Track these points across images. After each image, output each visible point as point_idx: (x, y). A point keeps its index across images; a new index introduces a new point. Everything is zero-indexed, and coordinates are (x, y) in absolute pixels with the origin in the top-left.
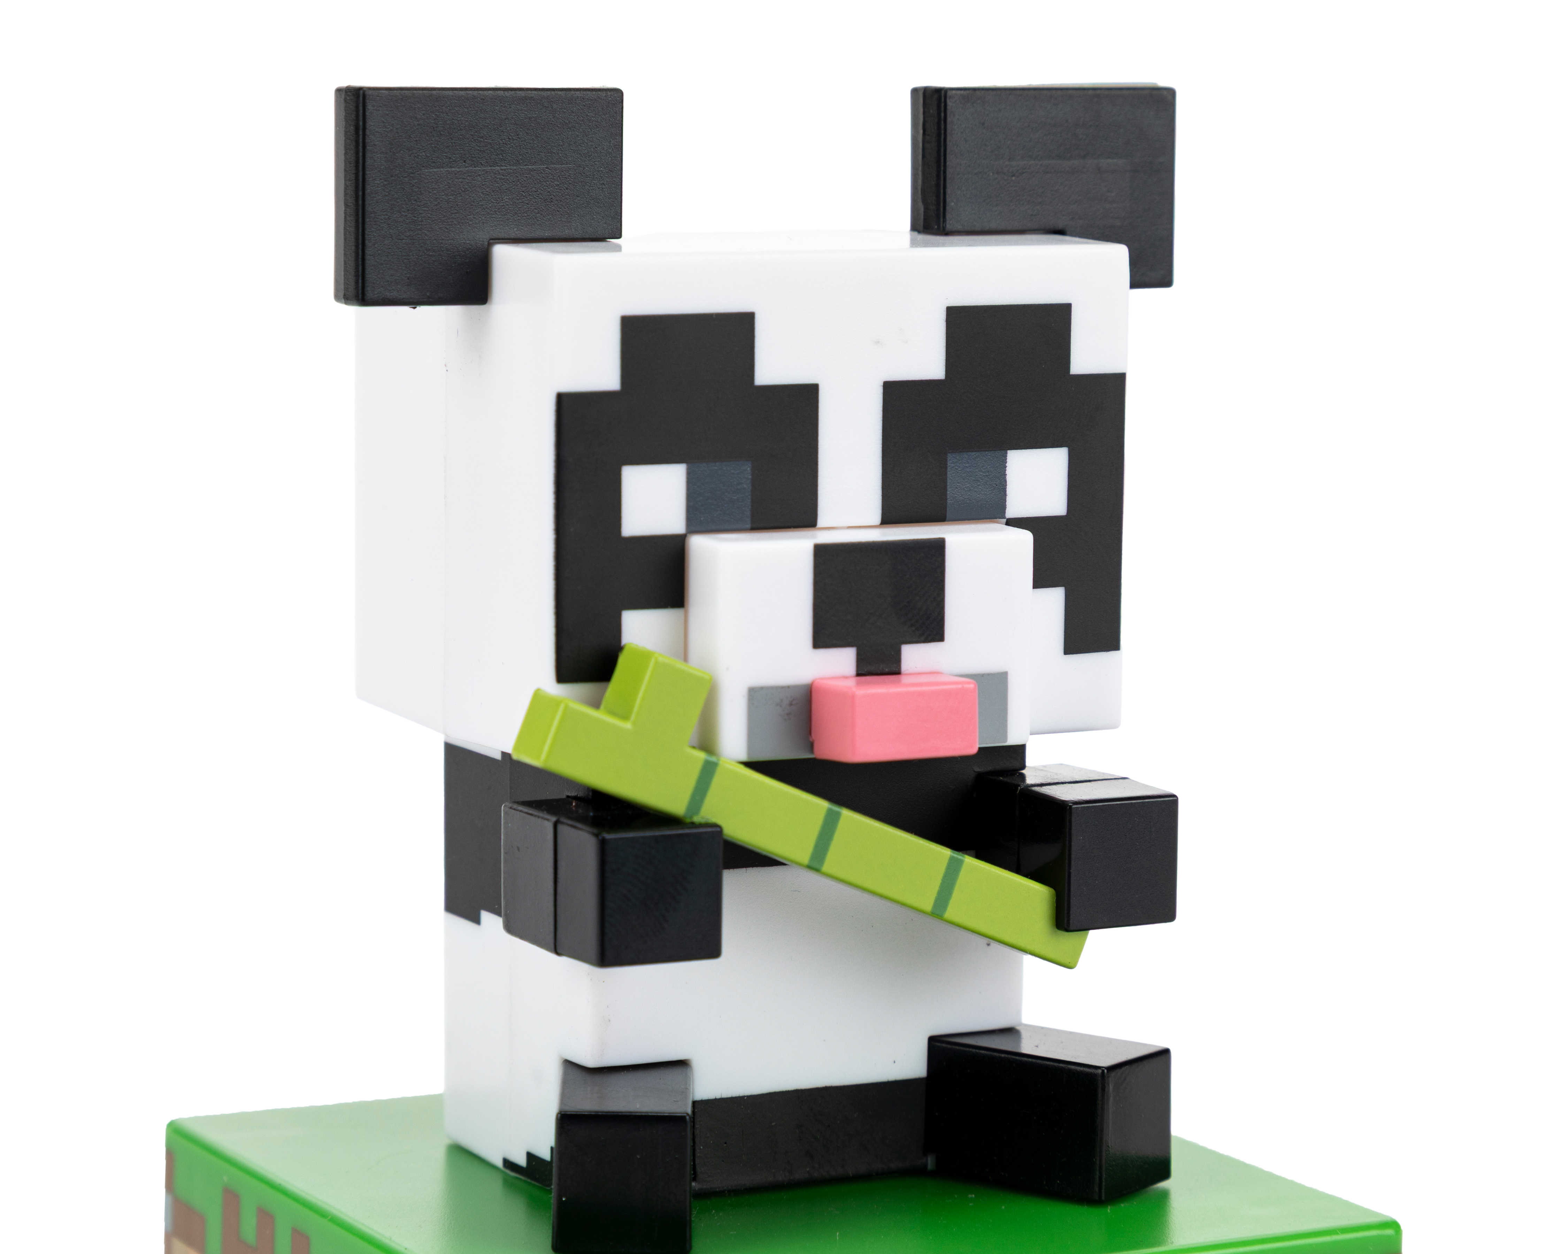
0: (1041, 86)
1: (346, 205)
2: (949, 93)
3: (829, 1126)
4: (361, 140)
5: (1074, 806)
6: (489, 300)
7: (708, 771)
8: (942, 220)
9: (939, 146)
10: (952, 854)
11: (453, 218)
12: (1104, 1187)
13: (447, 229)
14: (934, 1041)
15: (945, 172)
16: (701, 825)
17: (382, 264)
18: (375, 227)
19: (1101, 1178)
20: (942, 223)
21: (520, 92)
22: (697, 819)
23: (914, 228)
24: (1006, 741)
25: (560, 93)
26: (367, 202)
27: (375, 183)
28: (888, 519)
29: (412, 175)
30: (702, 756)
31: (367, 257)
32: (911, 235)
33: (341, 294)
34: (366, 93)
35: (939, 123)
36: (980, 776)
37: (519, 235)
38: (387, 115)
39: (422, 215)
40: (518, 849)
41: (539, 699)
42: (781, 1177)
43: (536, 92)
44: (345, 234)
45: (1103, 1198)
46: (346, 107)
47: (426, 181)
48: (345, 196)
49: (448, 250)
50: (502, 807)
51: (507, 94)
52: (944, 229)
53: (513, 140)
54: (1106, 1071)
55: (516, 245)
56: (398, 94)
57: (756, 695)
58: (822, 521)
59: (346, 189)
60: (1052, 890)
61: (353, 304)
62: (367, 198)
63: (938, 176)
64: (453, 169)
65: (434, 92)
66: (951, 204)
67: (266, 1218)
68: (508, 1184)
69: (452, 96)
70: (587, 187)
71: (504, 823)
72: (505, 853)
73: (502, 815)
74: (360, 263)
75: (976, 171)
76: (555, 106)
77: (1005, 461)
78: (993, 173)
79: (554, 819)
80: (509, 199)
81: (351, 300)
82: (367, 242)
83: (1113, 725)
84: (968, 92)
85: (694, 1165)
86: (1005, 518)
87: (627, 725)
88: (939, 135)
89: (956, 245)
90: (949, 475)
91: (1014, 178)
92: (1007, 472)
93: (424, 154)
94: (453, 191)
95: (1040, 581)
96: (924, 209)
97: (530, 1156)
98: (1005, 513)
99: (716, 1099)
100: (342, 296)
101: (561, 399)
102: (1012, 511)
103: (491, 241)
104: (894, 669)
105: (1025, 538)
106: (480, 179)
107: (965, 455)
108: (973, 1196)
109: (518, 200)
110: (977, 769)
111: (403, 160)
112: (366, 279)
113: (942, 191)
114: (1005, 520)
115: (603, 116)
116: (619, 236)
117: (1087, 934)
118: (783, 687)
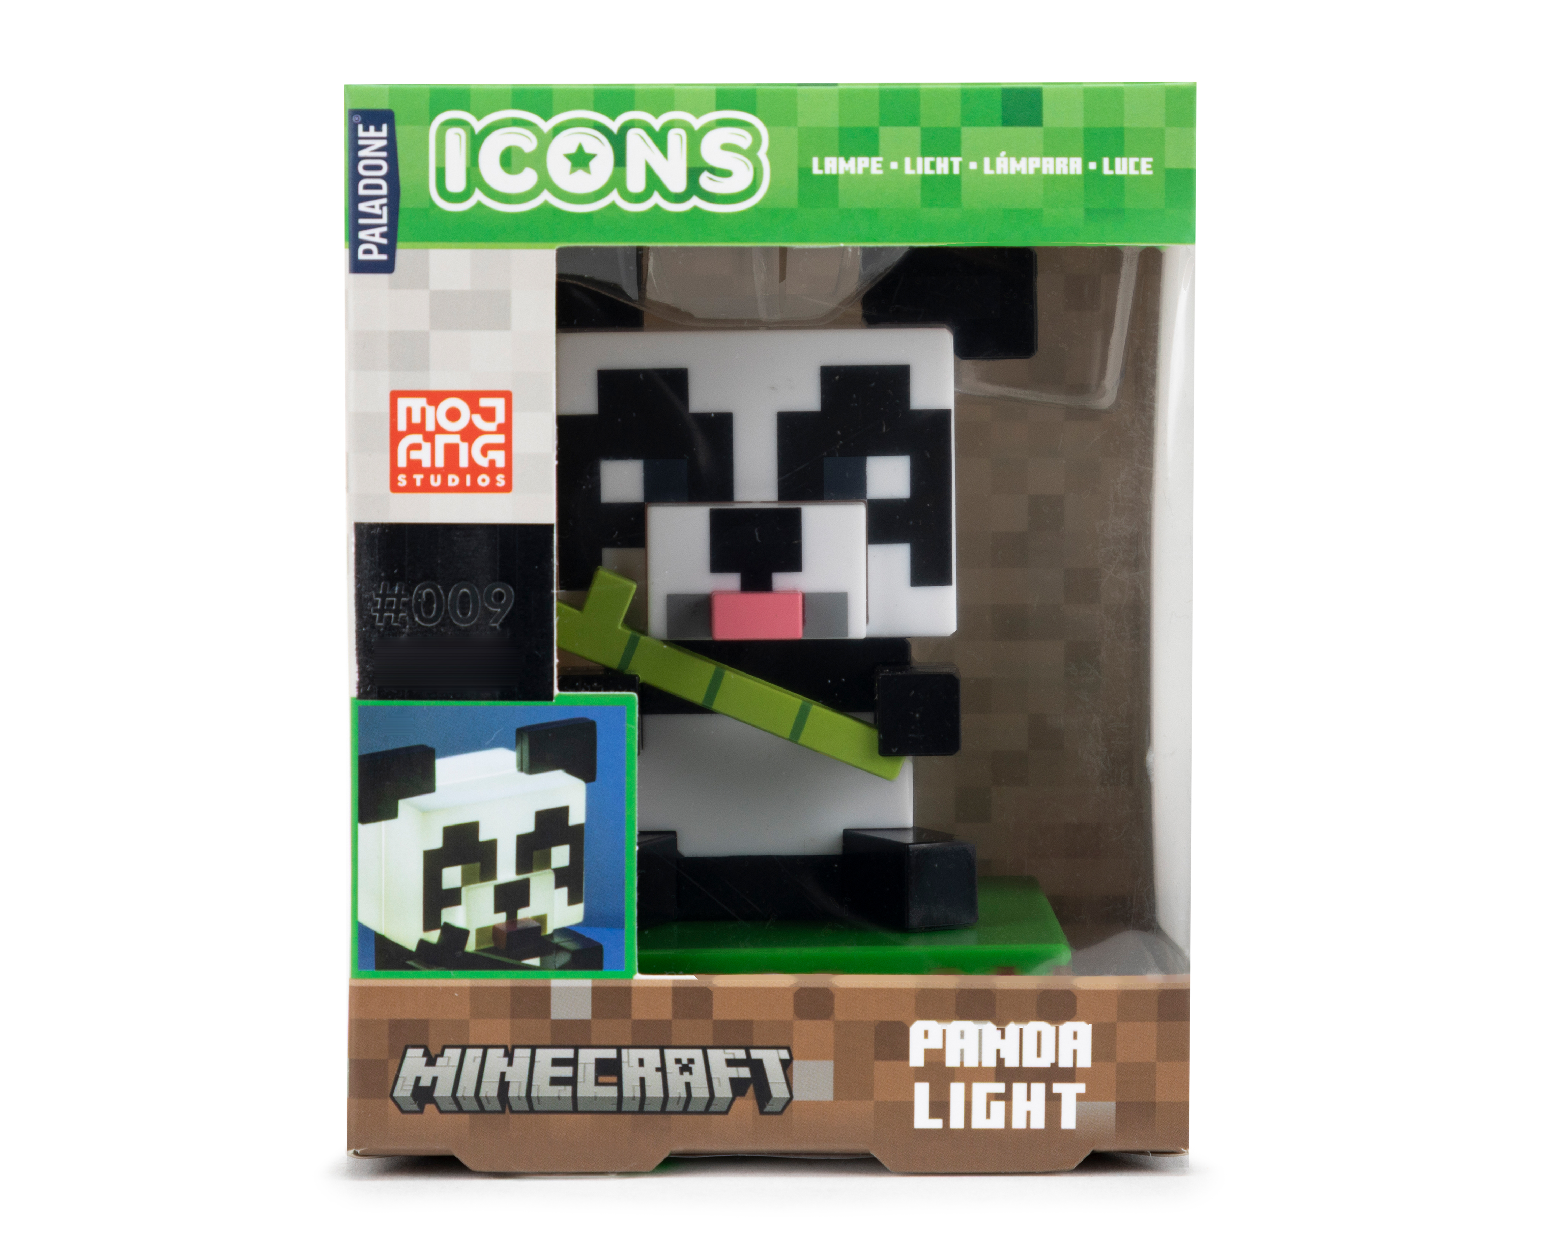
7: (634, 642)
10: (804, 700)
14: (846, 831)
22: (626, 672)
24: (847, 636)
28: (784, 496)
30: (630, 632)
45: (914, 927)
57: (670, 598)
58: (735, 497)
77: (865, 463)
86: (866, 498)
87: (580, 612)
90: (825, 469)
92: (867, 470)
98: (866, 496)
101: (562, 418)
102: (870, 495)
104: (768, 587)
105: (863, 510)
107: (837, 459)
114: (866, 500)
118: (690, 595)
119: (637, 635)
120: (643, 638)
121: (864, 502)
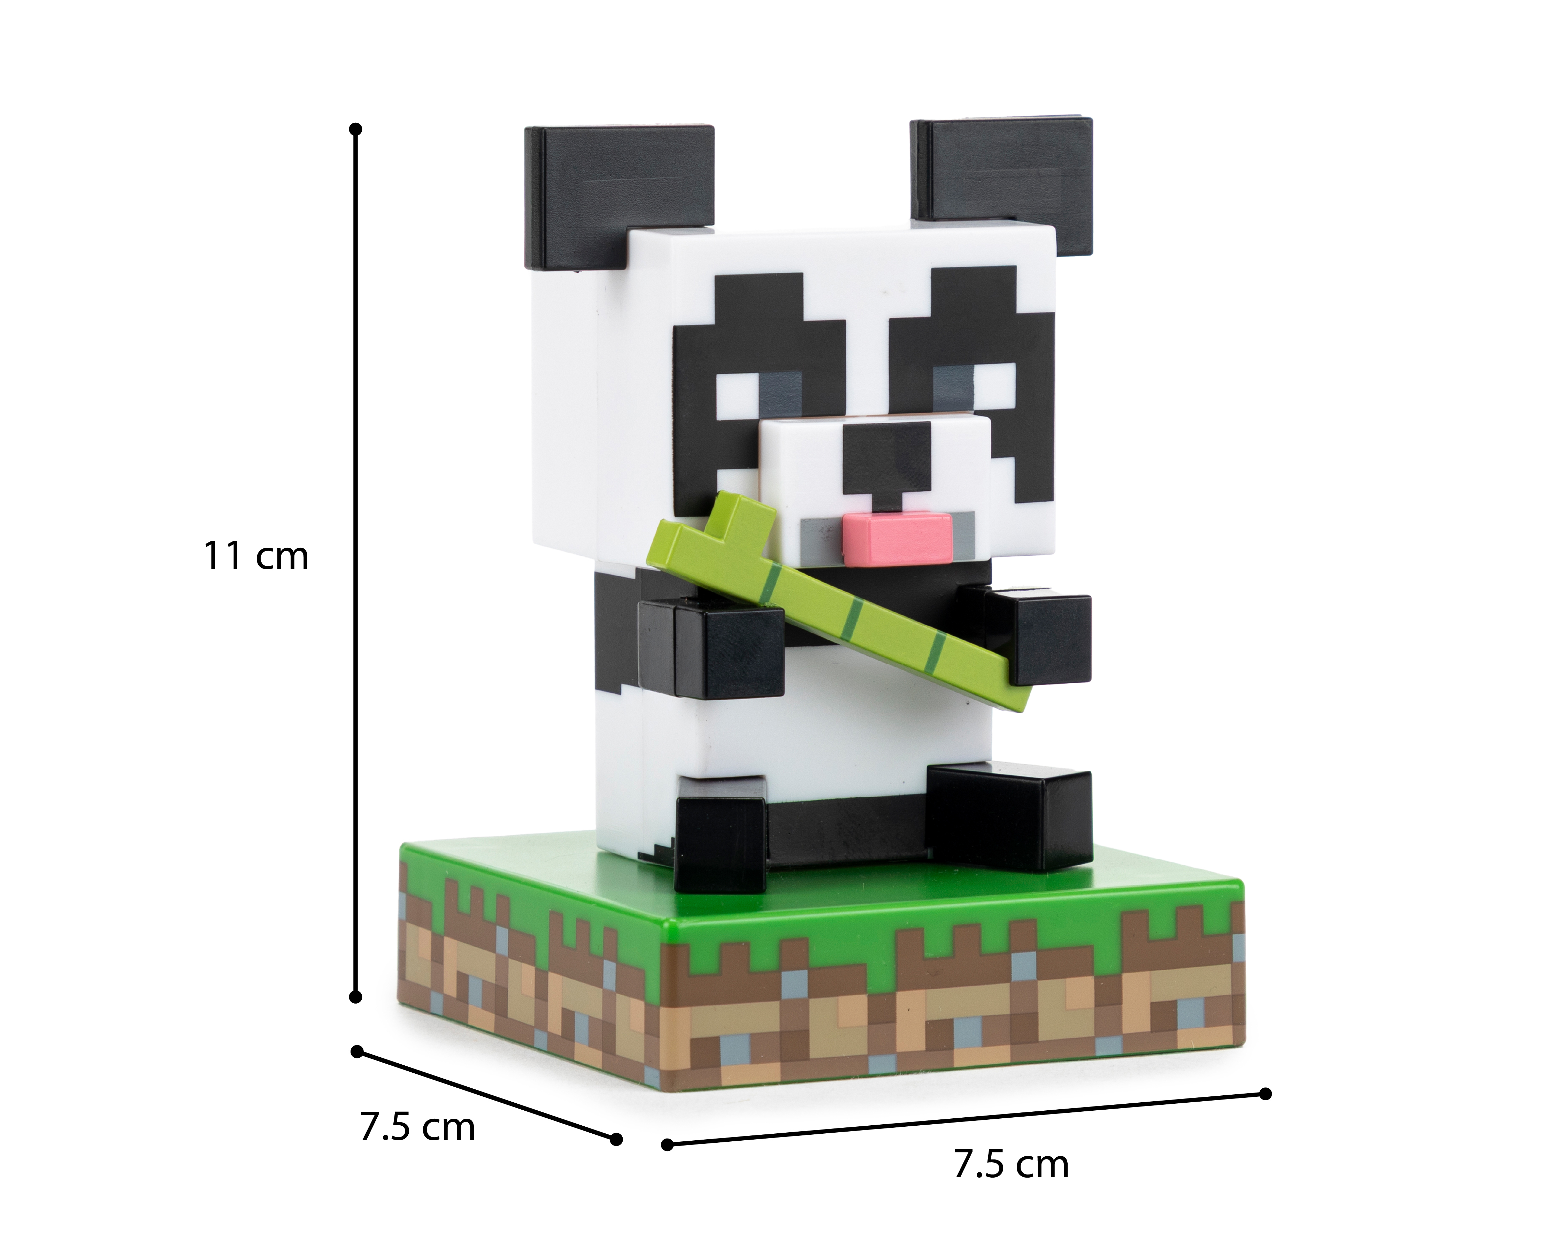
0: (998, 119)
1: (533, 205)
2: (935, 125)
3: (859, 825)
4: (543, 162)
5: (1019, 602)
6: (627, 266)
7: (775, 573)
8: (931, 210)
9: (928, 160)
10: (938, 632)
11: (603, 213)
12: (1044, 860)
13: (599, 220)
14: (930, 768)
15: (932, 178)
16: (770, 608)
17: (557, 243)
18: (552, 219)
19: (1042, 855)
20: (931, 213)
21: (647, 129)
22: (767, 604)
23: (913, 217)
24: (974, 558)
25: (673, 129)
26: (548, 203)
27: (552, 190)
28: (894, 410)
29: (576, 185)
30: (770, 563)
31: (548, 239)
32: (911, 221)
33: (531, 262)
34: (547, 131)
35: (928, 145)
36: (961, 589)
37: (647, 224)
38: (560, 145)
39: (583, 211)
40: (650, 630)
41: (663, 526)
42: (827, 858)
43: (657, 129)
44: (532, 224)
45: (1044, 868)
46: (532, 140)
47: (586, 188)
48: (532, 199)
49: (600, 234)
50: (638, 605)
51: (638, 130)
52: (932, 216)
53: (643, 160)
54: (1044, 781)
55: (645, 230)
56: (567, 132)
57: (806, 524)
58: (848, 413)
59: (533, 194)
60: (1006, 659)
61: (538, 270)
62: (548, 200)
63: (928, 180)
64: (603, 180)
65: (591, 130)
66: (937, 200)
67: (477, 893)
68: (641, 868)
69: (602, 132)
70: (691, 191)
71: (640, 614)
72: (641, 634)
73: (638, 609)
74: (543, 242)
75: (954, 177)
76: (670, 138)
77: (972, 372)
78: (965, 178)
79: (673, 607)
80: (640, 200)
81: (537, 267)
82: (547, 229)
83: (1050, 552)
84: (947, 123)
85: (768, 849)
86: (973, 410)
87: (722, 542)
88: (928, 153)
89: (940, 227)
90: (934, 382)
91: (980, 182)
92: (974, 380)
93: (584, 170)
94: (603, 195)
95: (997, 453)
96: (919, 203)
97: (657, 847)
98: (973, 407)
99: (782, 803)
100: (530, 265)
101: (677, 330)
102: (978, 406)
103: (628, 228)
104: (898, 508)
105: (986, 422)
106: (621, 187)
107: (946, 368)
108: (958, 870)
109: (646, 200)
110: (959, 583)
111: (570, 175)
112: (547, 253)
113: (931, 191)
114: (973, 412)
115: (702, 144)
116: (712, 223)
117: (1031, 689)
118: (823, 519)
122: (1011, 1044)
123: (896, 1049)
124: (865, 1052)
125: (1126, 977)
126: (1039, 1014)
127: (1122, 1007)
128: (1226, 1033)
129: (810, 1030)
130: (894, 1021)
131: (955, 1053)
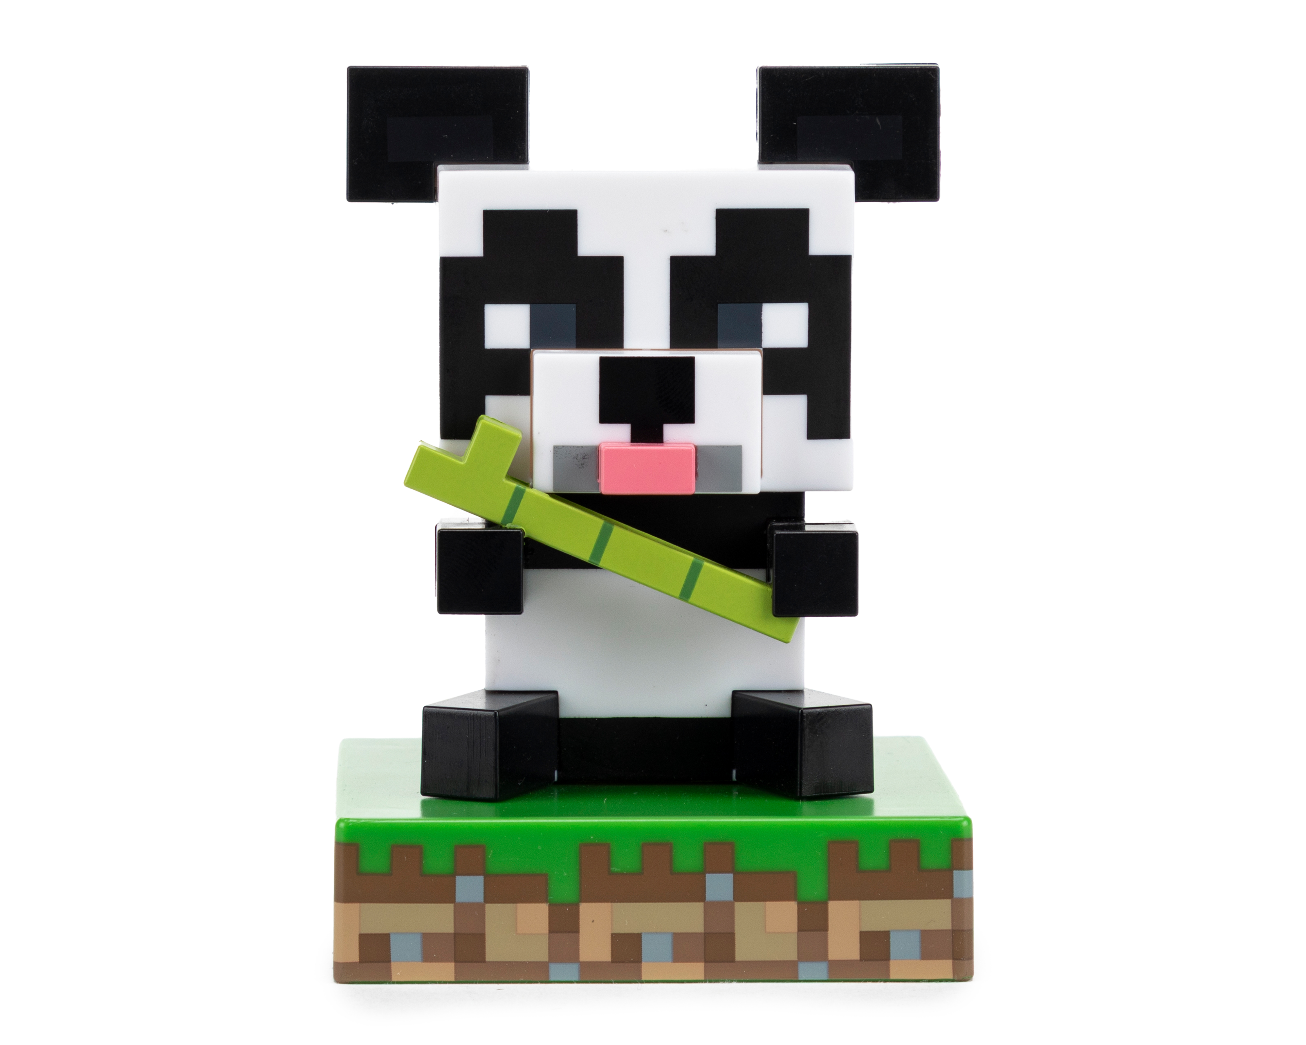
5: (777, 533)
6: (436, 199)
7: (520, 495)
10: (696, 558)
12: (804, 787)
14: (735, 693)
16: (510, 529)
19: (801, 782)
22: (508, 525)
24: (741, 491)
28: (674, 344)
30: (514, 485)
41: (427, 447)
45: (804, 795)
54: (804, 711)
57: (557, 450)
58: (626, 345)
77: (760, 310)
83: (848, 489)
86: (761, 347)
87: (463, 463)
90: (718, 319)
92: (762, 318)
98: (760, 344)
101: (444, 261)
102: (766, 343)
103: (437, 162)
105: (756, 359)
107: (731, 305)
114: (762, 349)
116: (525, 161)
118: (578, 447)
119: (522, 487)
120: (528, 490)
121: (760, 351)
122: (706, 962)
123: (579, 959)
124: (545, 958)
125: (833, 906)
126: (736, 934)
127: (828, 934)
128: (946, 966)
129: (486, 934)
130: (577, 931)
131: (643, 966)
